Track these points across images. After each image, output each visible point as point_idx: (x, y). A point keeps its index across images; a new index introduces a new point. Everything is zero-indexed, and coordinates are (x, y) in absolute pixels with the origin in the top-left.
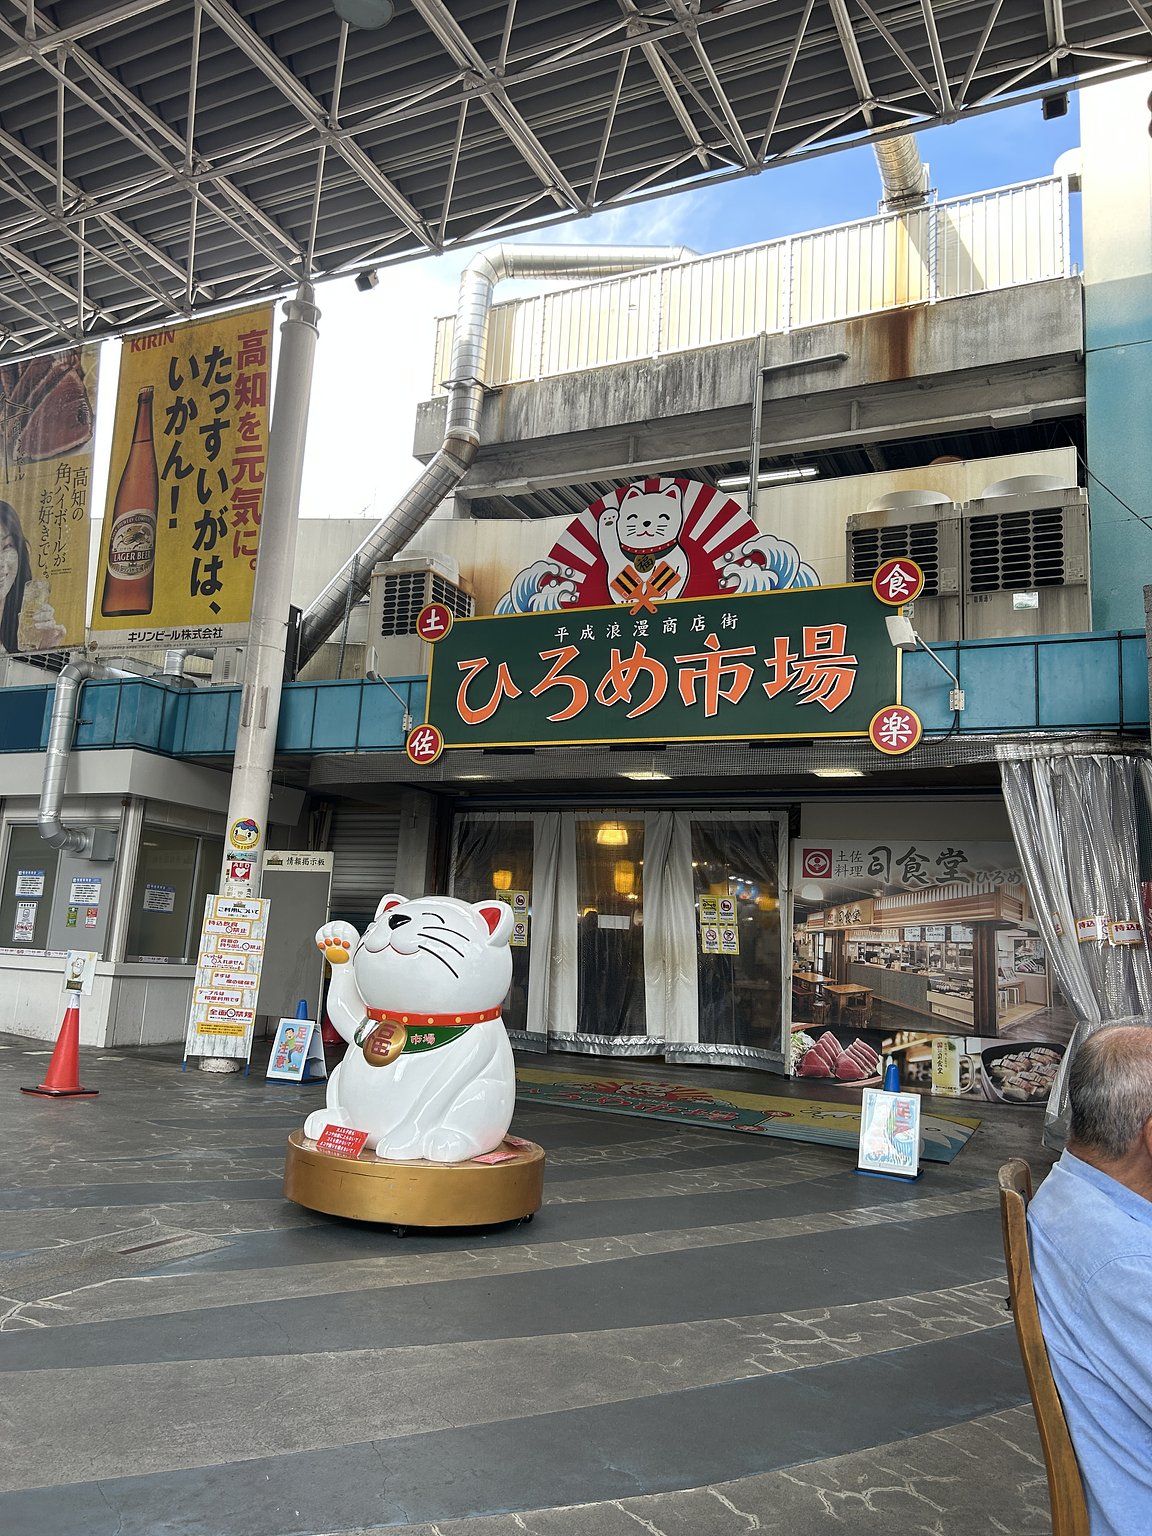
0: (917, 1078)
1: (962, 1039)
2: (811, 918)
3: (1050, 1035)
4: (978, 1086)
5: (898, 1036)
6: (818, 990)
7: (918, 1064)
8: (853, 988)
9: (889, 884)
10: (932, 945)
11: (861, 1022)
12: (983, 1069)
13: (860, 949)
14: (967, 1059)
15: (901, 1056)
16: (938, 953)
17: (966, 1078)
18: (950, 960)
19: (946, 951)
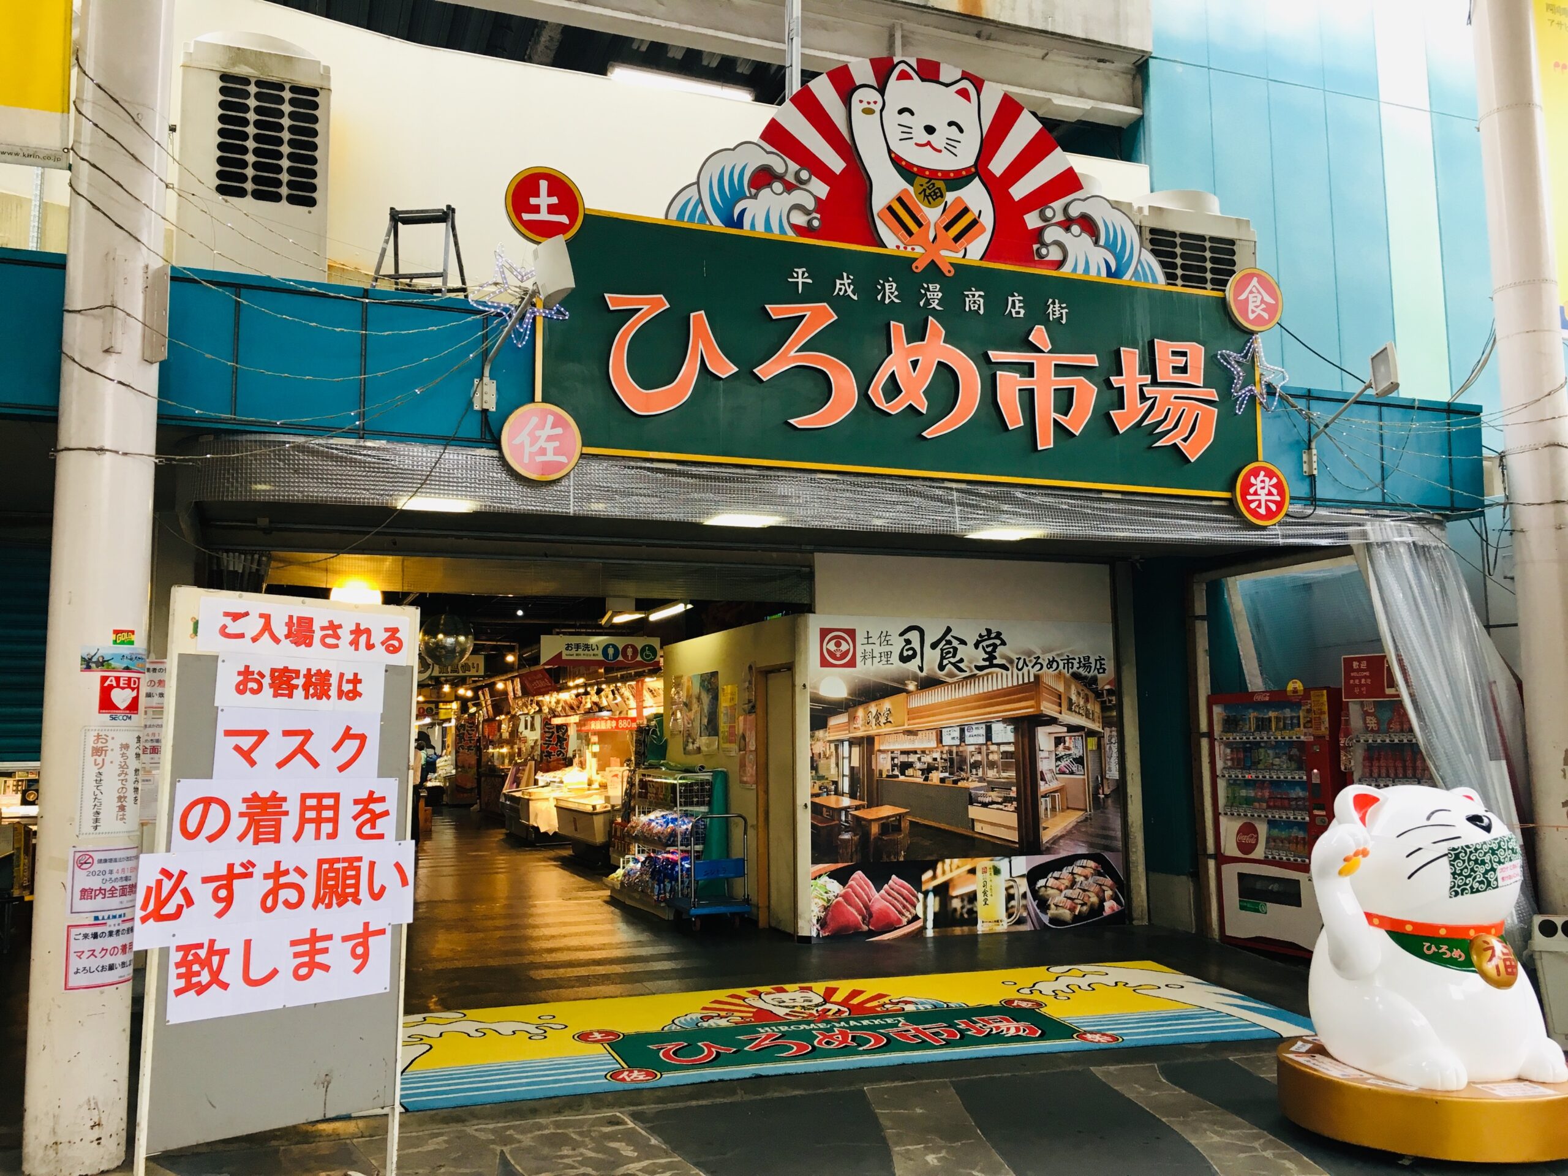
0: (962, 914)
1: (1006, 860)
2: (833, 721)
3: (1091, 845)
4: (1025, 914)
5: (940, 865)
6: (843, 818)
7: (962, 897)
8: (886, 811)
9: (924, 674)
10: (972, 748)
11: (897, 854)
12: (1029, 895)
13: (893, 759)
14: (1012, 883)
15: (943, 891)
16: (978, 758)
17: (1013, 907)
18: (992, 765)
19: (987, 755)
